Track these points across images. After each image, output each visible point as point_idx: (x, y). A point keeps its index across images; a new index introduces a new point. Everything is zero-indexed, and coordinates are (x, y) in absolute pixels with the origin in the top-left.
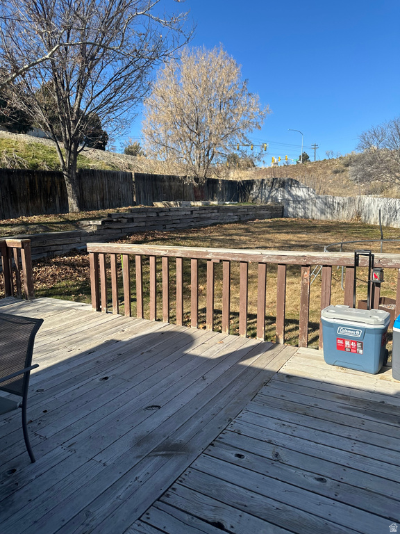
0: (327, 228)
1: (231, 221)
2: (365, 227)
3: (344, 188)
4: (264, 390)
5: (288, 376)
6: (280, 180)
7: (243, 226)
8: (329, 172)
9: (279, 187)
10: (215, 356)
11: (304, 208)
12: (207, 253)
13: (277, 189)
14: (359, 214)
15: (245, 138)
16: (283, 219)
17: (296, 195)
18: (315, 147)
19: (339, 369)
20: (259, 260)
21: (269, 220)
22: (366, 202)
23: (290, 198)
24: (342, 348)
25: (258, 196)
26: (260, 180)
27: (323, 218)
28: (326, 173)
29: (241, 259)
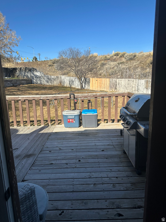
0: (51, 88)
1: (10, 86)
2: (63, 88)
3: (54, 72)
4: (50, 137)
5: (55, 133)
6: (29, 68)
7: (16, 88)
8: (47, 66)
9: (28, 71)
10: (29, 133)
11: (40, 80)
12: (19, 98)
13: (28, 72)
14: (61, 82)
15: (11, 49)
16: (32, 85)
17: (36, 75)
18: (39, 55)
19: (69, 128)
20: (40, 99)
21: (27, 85)
22: (63, 78)
23: (33, 76)
24: (69, 122)
25: (19, 75)
26: (19, 68)
27: (48, 84)
28: (46, 66)
29: (33, 99)
